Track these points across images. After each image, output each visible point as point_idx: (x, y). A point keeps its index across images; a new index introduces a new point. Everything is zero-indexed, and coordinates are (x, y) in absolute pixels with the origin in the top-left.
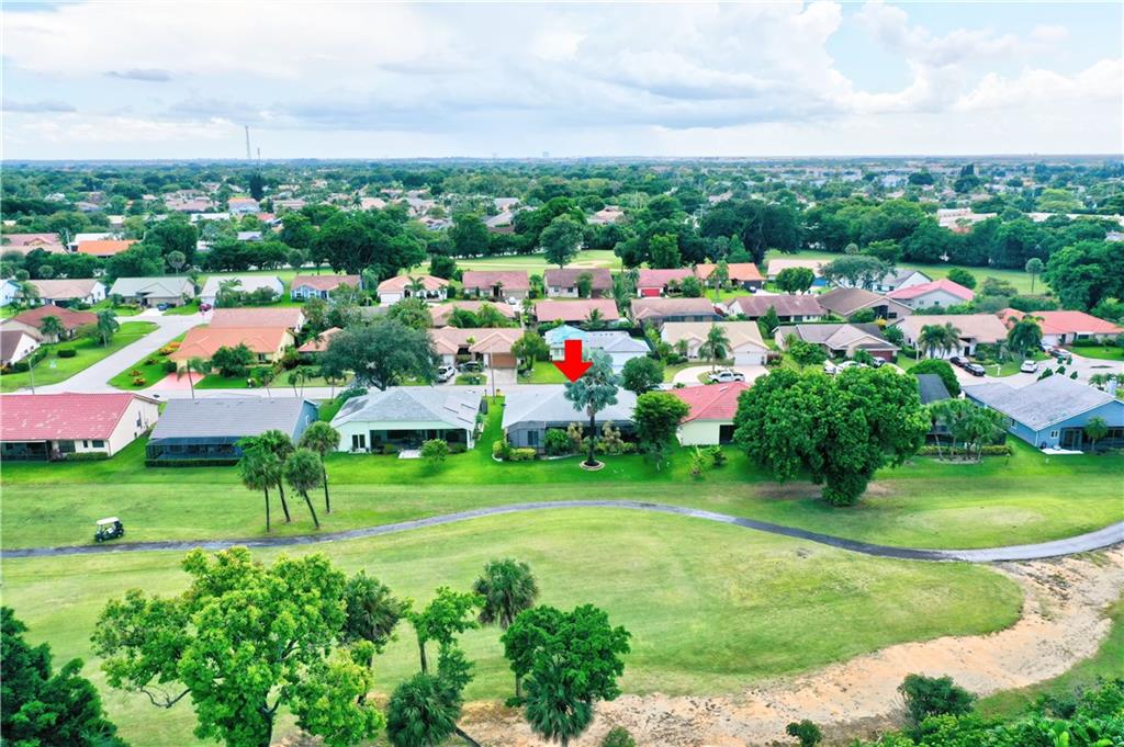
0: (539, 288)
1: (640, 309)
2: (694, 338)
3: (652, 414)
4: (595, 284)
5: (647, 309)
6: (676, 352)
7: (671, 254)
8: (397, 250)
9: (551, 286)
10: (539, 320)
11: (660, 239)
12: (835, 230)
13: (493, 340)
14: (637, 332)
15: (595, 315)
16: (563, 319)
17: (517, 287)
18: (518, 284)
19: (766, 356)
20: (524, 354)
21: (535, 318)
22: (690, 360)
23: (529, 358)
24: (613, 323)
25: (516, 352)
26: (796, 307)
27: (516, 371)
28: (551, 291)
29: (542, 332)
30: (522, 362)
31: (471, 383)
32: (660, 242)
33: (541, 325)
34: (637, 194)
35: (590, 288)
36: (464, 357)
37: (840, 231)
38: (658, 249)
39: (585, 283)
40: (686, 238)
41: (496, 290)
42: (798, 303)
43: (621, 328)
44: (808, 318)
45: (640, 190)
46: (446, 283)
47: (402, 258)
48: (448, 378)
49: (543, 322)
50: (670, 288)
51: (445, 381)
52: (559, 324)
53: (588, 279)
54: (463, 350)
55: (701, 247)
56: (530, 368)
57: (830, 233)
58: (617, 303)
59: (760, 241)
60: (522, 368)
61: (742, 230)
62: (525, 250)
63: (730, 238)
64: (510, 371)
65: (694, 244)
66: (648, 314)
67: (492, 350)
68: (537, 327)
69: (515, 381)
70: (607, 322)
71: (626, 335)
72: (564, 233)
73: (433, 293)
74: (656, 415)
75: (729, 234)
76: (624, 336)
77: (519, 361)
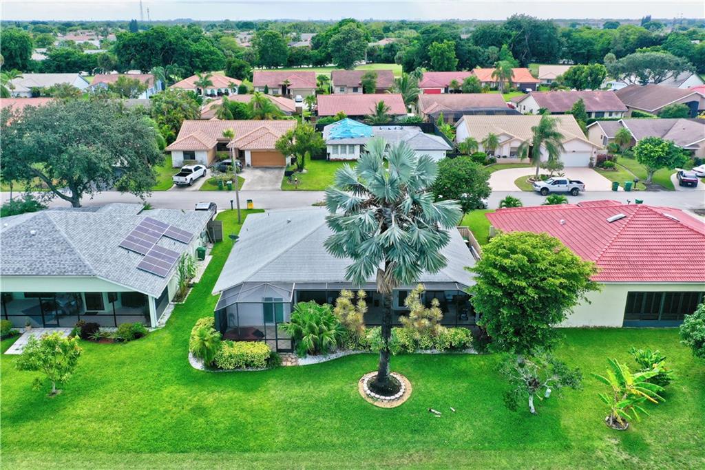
0: (325, 87)
1: (427, 104)
2: (504, 134)
3: (522, 291)
4: (379, 84)
5: (436, 104)
6: (481, 150)
7: (449, 59)
8: (198, 54)
9: (336, 86)
10: (319, 114)
11: (439, 45)
12: (585, 46)
13: (258, 134)
14: (429, 127)
15: (380, 108)
16: (346, 114)
17: (304, 86)
18: (305, 83)
19: (595, 156)
20: (293, 150)
21: (316, 112)
22: (498, 160)
23: (299, 157)
24: (400, 118)
25: (282, 149)
26: (596, 103)
27: (283, 172)
28: (337, 90)
29: (320, 128)
30: (293, 161)
31: (221, 189)
32: (439, 48)
33: (321, 119)
34: (409, 31)
35: (374, 87)
36: (222, 154)
37: (589, 47)
38: (437, 55)
39: (369, 83)
40: (462, 46)
41: (284, 88)
42: (597, 99)
43: (410, 123)
44: (610, 115)
45: (410, 28)
46: (238, 83)
47: (203, 61)
48: (194, 181)
49: (324, 117)
50: (450, 89)
51: (189, 185)
52: (341, 117)
53: (373, 77)
54: (221, 146)
55: (475, 54)
56: (300, 168)
57: (580, 49)
58: (404, 98)
59: (526, 51)
60: (291, 169)
61: (510, 41)
62: (319, 63)
63: (500, 48)
64: (276, 171)
65: (470, 52)
66: (438, 109)
67: (254, 146)
68: (317, 122)
69: (279, 186)
70: (393, 117)
71: (418, 130)
72: (350, 39)
73: (223, 91)
74: (531, 292)
75: (499, 44)
76: (415, 131)
77: (288, 160)
